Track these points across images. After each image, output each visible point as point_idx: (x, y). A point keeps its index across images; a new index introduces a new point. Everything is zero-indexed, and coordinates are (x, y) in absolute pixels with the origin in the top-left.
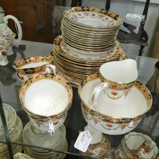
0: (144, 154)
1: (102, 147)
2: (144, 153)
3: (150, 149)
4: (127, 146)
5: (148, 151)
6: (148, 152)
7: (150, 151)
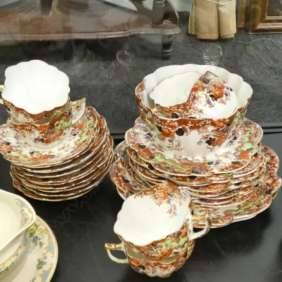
0: (211, 106)
1: (80, 134)
2: (209, 102)
3: (225, 89)
4: (156, 102)
5: (220, 96)
6: (222, 97)
7: (226, 95)
